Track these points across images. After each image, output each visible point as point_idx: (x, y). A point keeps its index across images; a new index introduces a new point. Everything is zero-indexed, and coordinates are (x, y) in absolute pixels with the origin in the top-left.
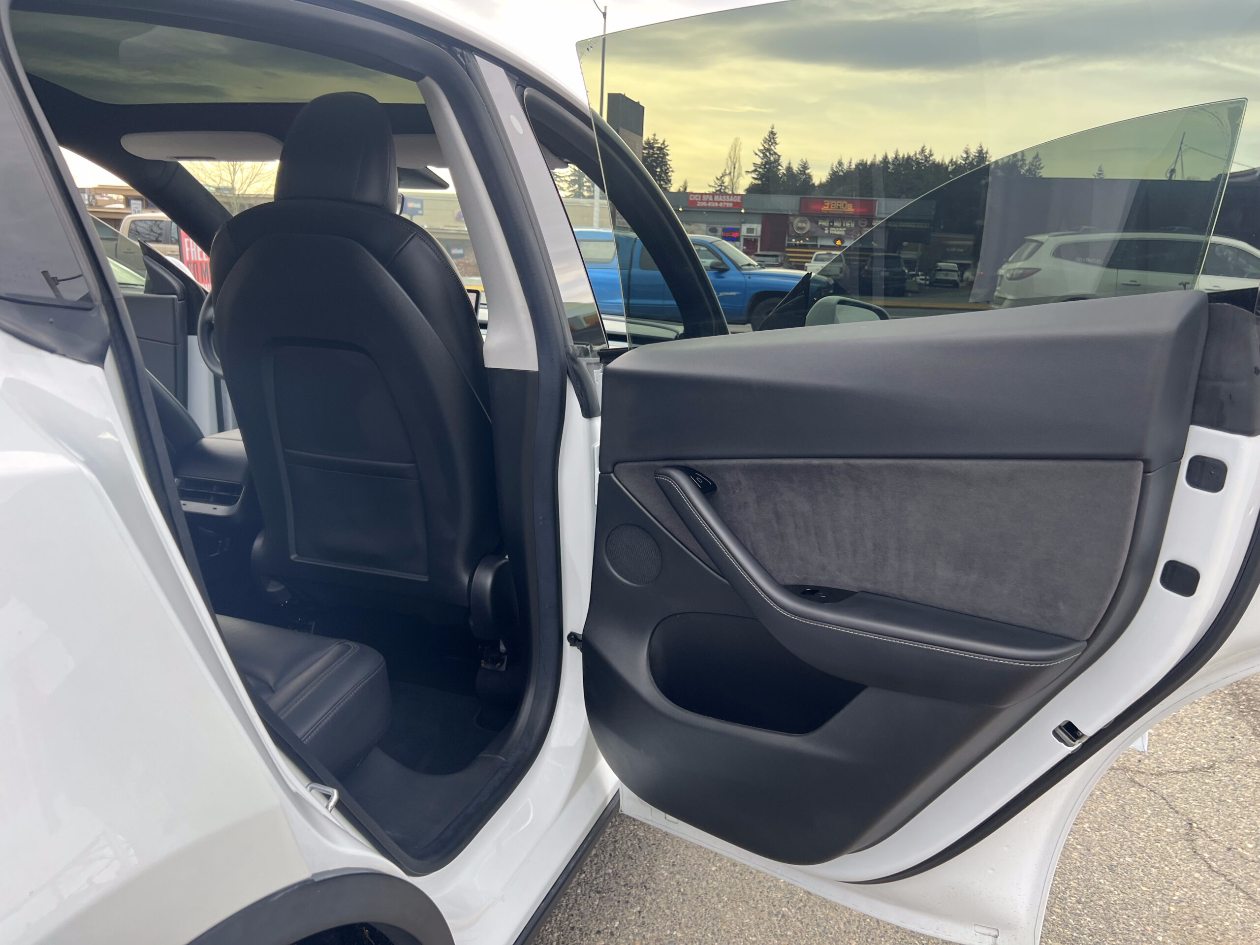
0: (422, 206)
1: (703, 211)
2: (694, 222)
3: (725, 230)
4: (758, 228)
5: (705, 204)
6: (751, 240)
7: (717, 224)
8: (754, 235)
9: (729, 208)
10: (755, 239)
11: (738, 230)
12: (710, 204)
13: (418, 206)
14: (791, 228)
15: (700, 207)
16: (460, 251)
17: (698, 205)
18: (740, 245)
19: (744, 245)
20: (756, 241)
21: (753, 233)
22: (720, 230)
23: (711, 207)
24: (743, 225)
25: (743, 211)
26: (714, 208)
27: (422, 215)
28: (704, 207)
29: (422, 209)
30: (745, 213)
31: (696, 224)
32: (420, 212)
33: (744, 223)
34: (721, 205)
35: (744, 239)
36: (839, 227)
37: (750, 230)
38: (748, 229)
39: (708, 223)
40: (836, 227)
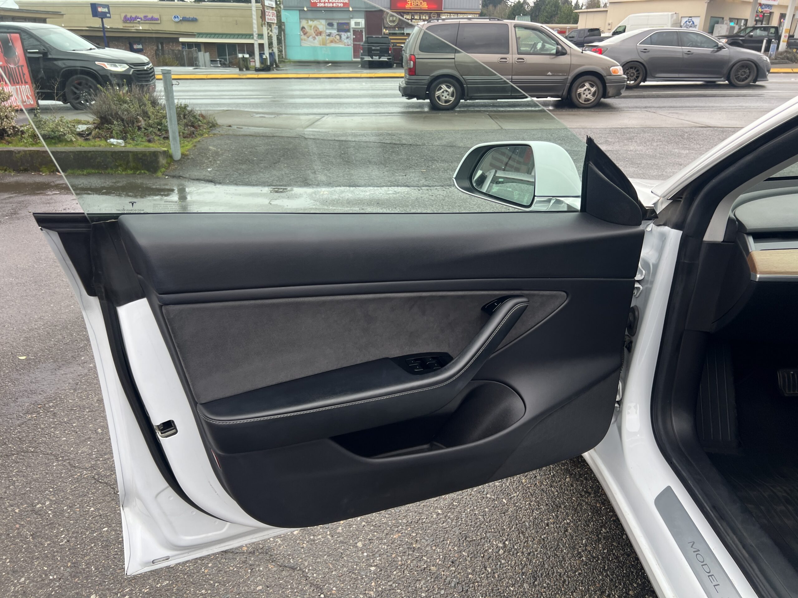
0: (109, 10)
1: (322, 10)
2: (316, 19)
3: (338, 24)
4: (362, 22)
5: (322, 5)
6: (358, 31)
7: (333, 19)
8: (360, 27)
9: (340, 7)
10: (361, 30)
11: (348, 24)
12: (326, 5)
13: (106, 10)
14: (385, 21)
15: (320, 7)
16: (140, 47)
17: (318, 6)
18: (351, 35)
19: (354, 35)
20: (362, 31)
21: (359, 26)
22: (335, 26)
23: (328, 7)
24: (352, 20)
25: (351, 9)
26: (330, 7)
27: (110, 17)
28: (322, 7)
29: (109, 13)
30: (352, 11)
31: (318, 20)
32: (108, 15)
33: (352, 18)
34: (334, 5)
35: (353, 31)
36: (418, 20)
37: (357, 24)
38: (355, 23)
39: (326, 19)
40: (416, 20)
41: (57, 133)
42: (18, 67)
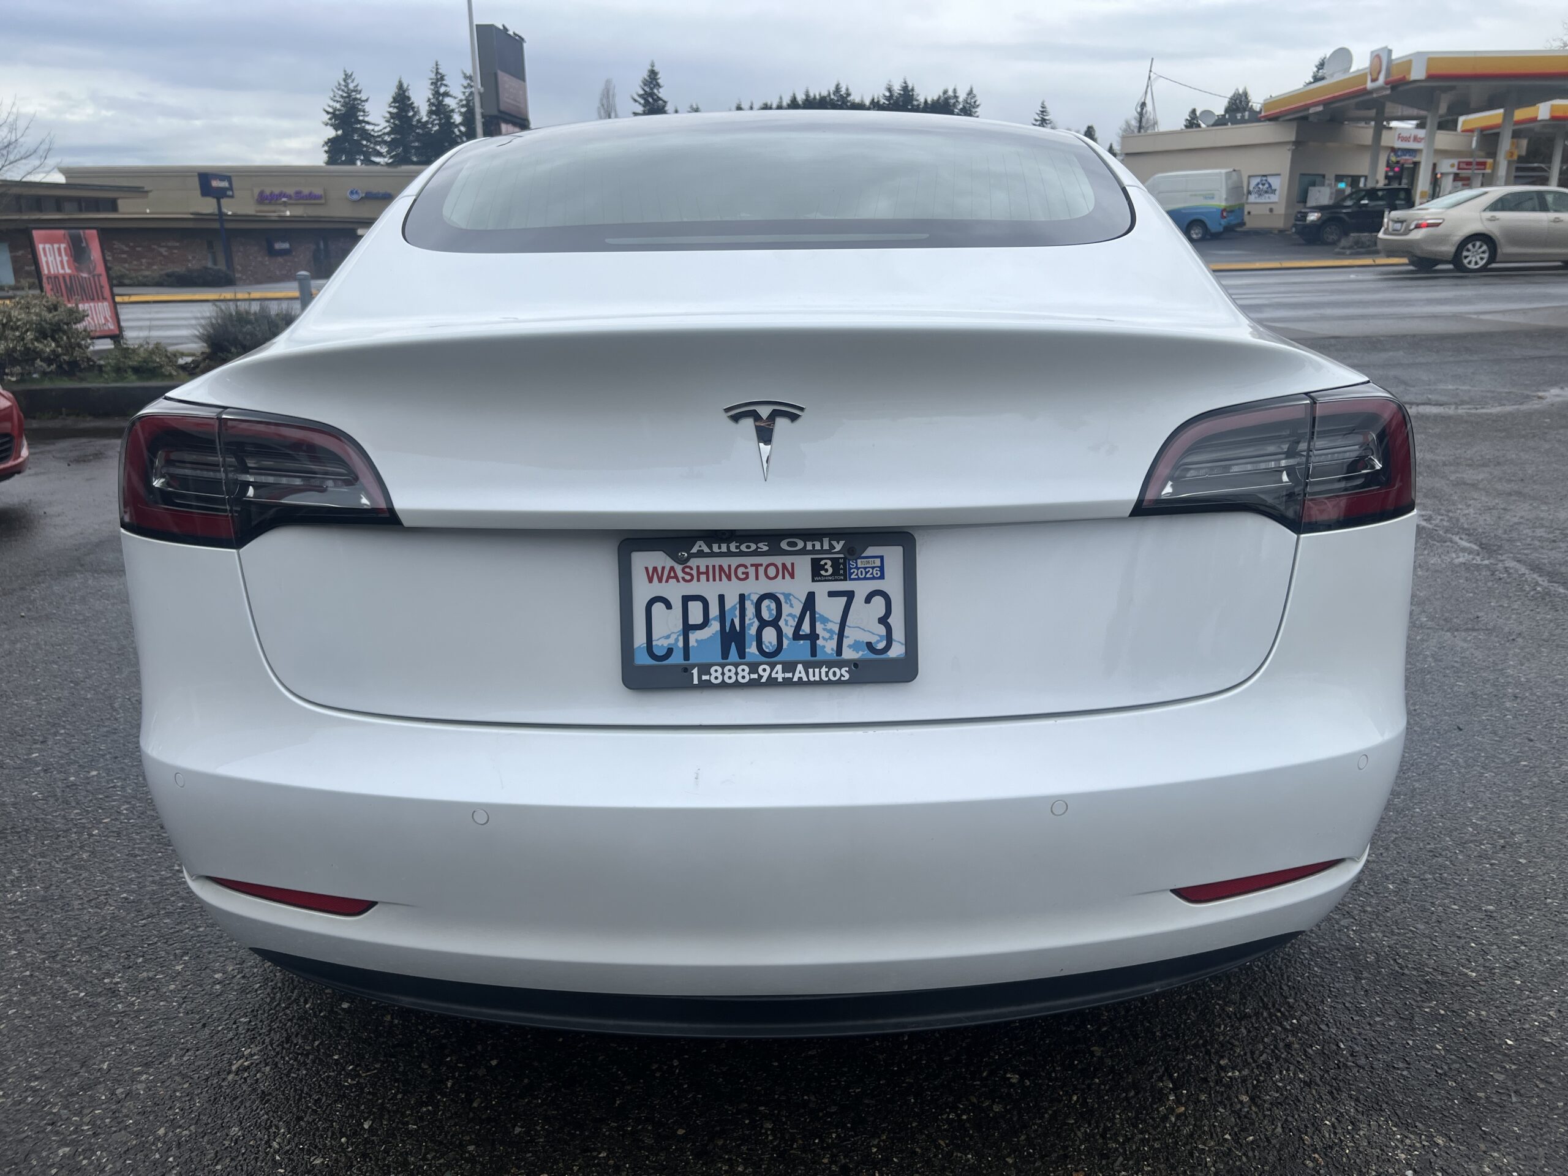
0: (230, 183)
16: (286, 246)
27: (232, 196)
32: (230, 193)
41: (150, 364)
42: (94, 276)
